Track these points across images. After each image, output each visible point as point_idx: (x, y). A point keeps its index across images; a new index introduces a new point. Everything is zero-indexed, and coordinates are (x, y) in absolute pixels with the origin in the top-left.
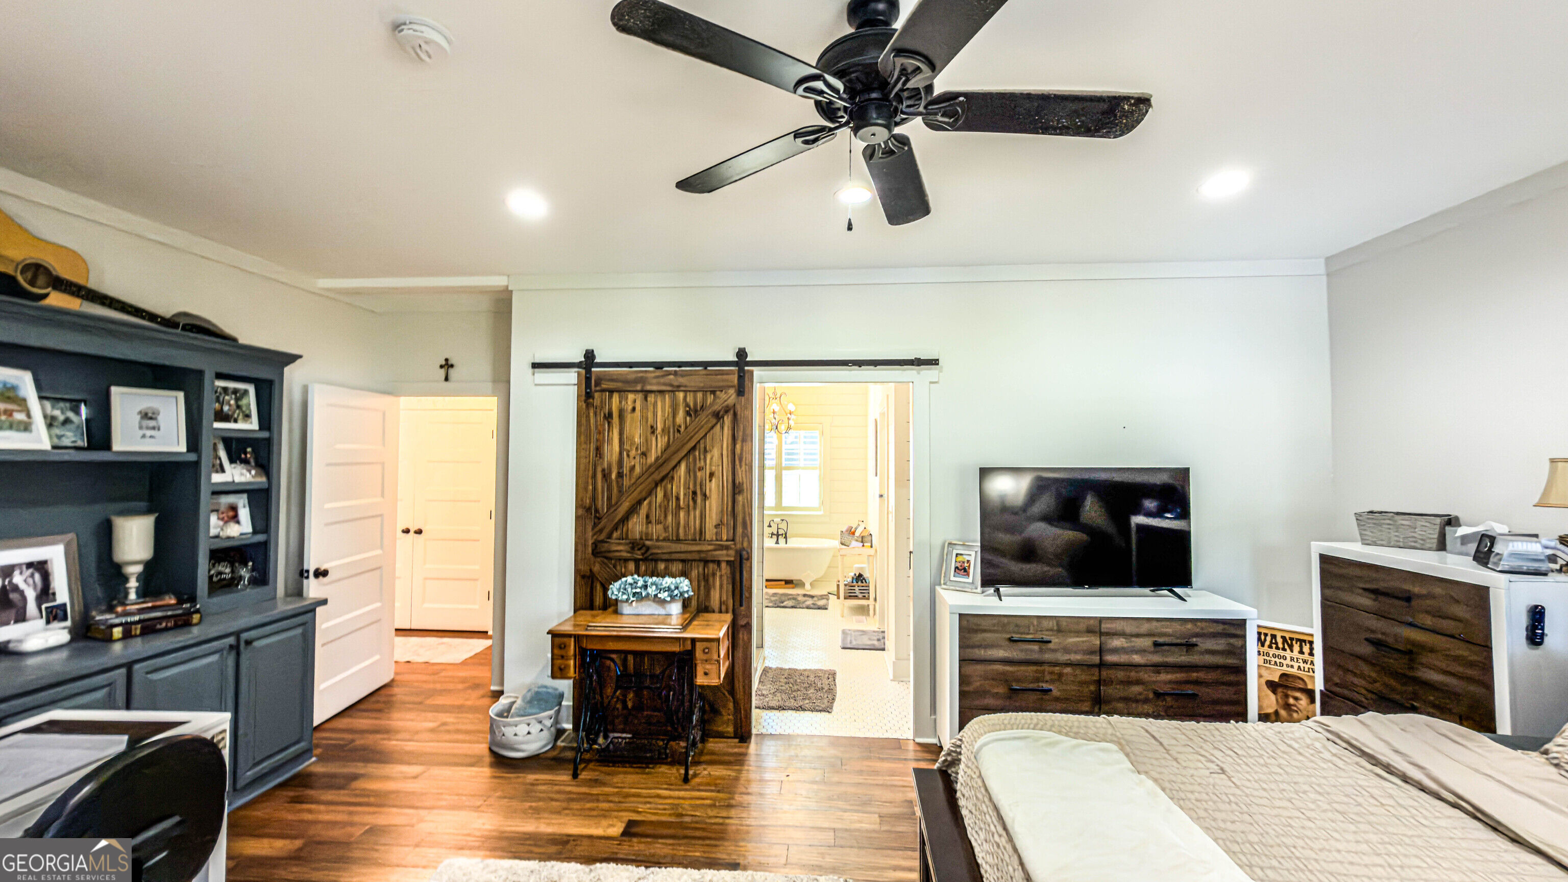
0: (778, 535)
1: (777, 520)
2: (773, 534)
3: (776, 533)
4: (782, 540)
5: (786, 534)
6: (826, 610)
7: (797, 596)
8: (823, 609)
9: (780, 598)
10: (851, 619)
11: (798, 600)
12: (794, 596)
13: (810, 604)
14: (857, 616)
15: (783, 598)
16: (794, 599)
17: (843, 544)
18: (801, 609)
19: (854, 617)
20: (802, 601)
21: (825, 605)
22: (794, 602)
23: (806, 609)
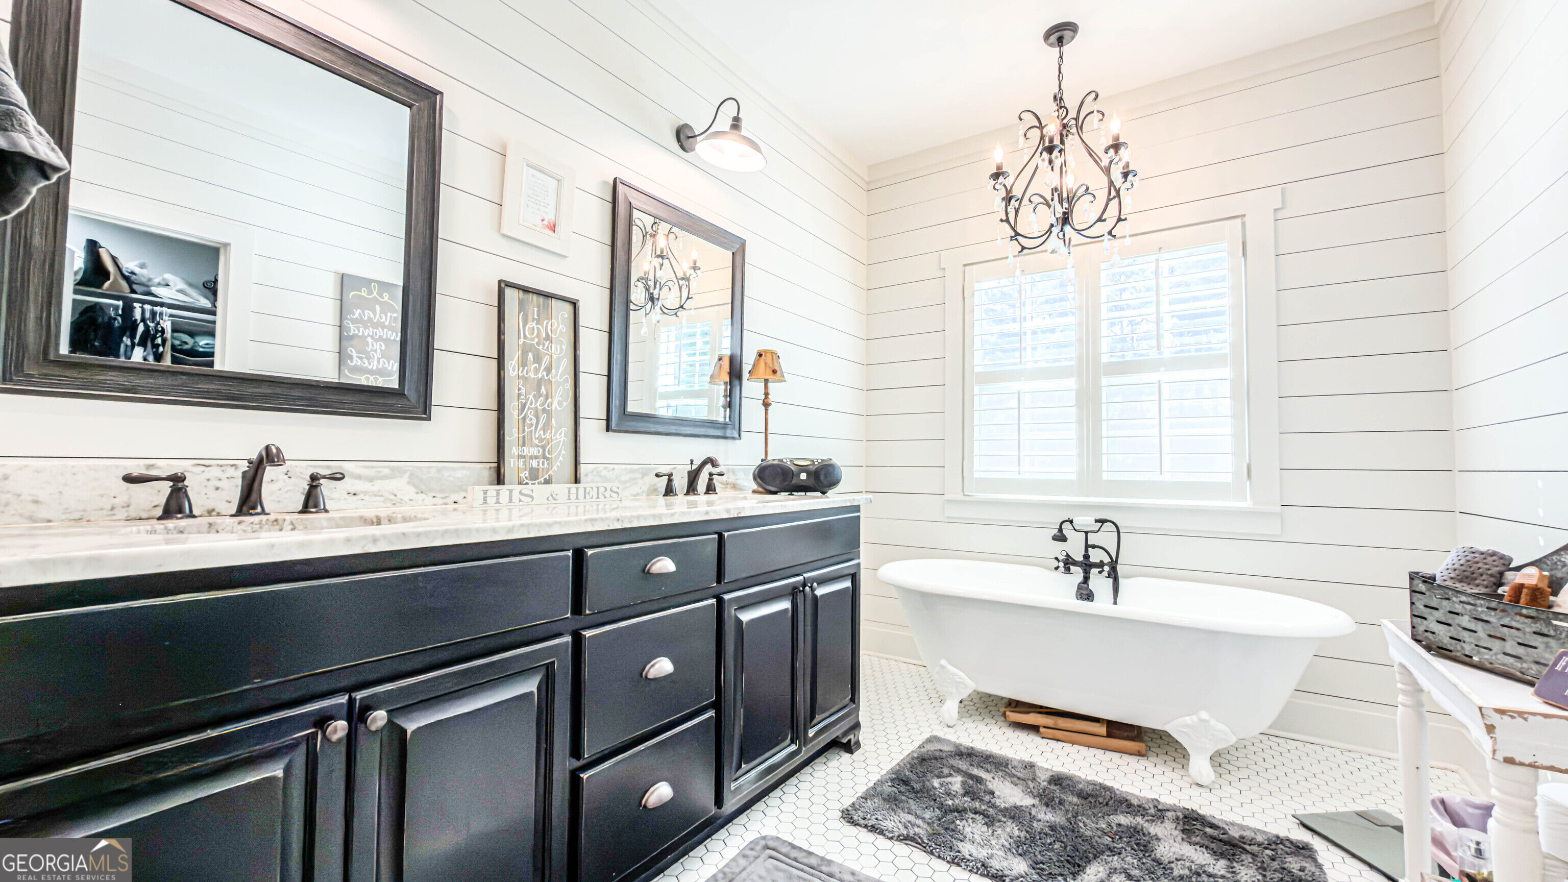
0: (1087, 566)
1: (1085, 520)
2: (1068, 562)
3: (1079, 558)
4: (1099, 583)
5: (1113, 565)
7: (1152, 819)
9: (1076, 816)
11: (1158, 863)
12: (1139, 821)
15: (1088, 828)
16: (1140, 843)
17: (1437, 650)
20: (1177, 870)
22: (1137, 874)
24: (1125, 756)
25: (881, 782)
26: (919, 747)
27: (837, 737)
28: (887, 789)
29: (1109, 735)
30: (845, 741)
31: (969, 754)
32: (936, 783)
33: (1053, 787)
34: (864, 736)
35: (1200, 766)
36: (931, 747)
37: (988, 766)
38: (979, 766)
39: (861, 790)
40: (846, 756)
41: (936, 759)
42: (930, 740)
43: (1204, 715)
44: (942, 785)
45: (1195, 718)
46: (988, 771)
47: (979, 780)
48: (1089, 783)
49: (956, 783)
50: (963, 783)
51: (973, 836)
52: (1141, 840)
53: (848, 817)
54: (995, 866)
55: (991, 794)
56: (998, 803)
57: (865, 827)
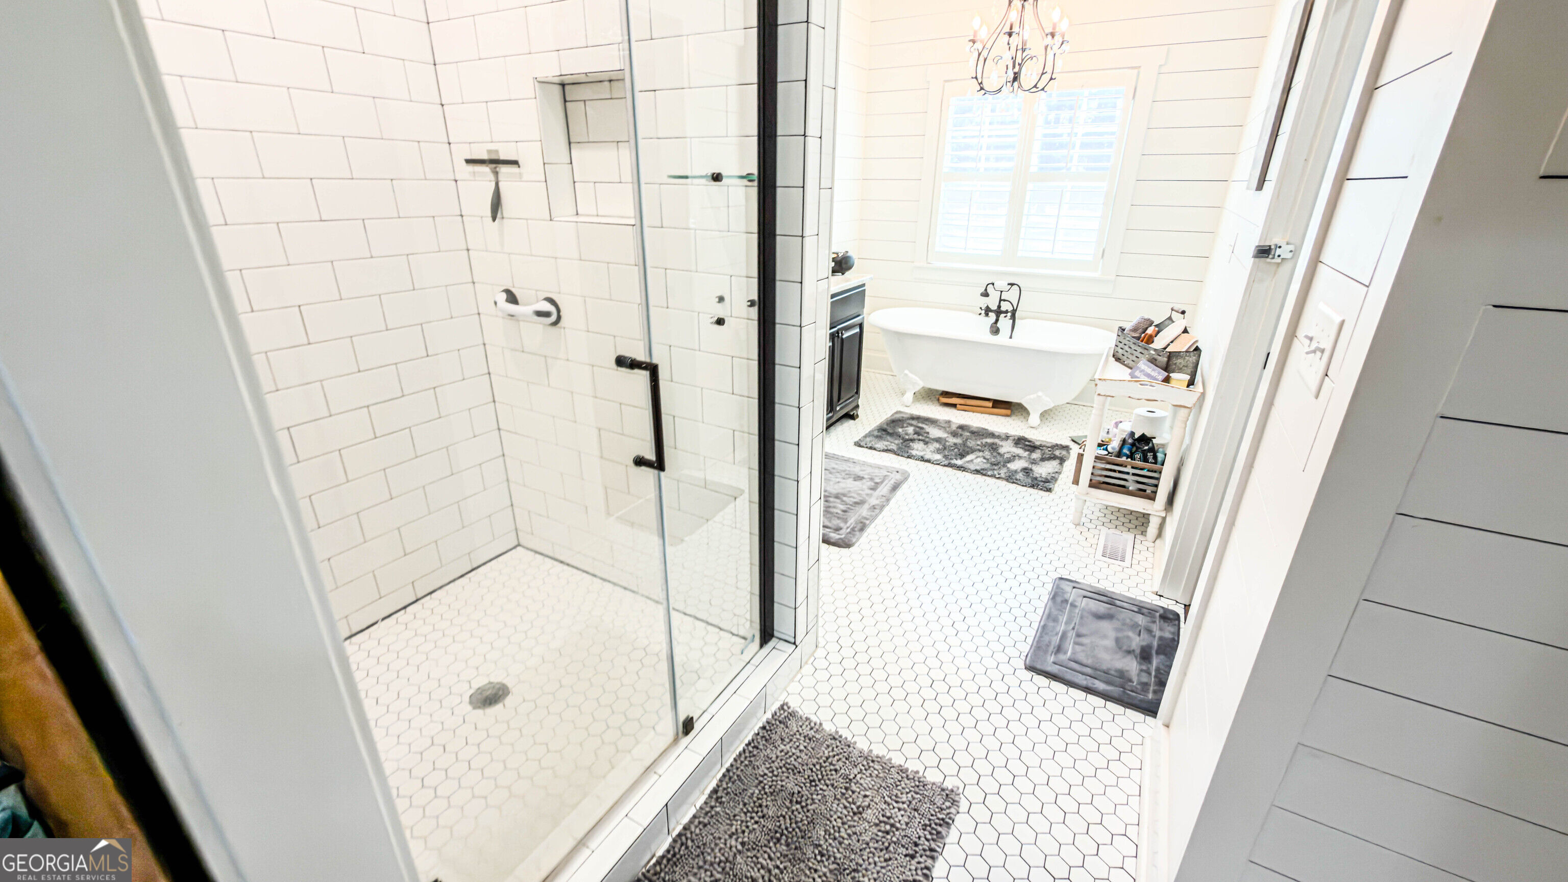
0: (998, 312)
1: (1002, 284)
5: (1014, 312)
6: (1048, 493)
7: (1003, 440)
8: (1041, 489)
9: (967, 440)
10: (1097, 537)
11: (999, 454)
12: (996, 441)
13: (1019, 471)
14: (1113, 531)
15: (971, 443)
16: (994, 448)
17: (1118, 360)
18: (994, 480)
19: (1104, 530)
20: (1006, 456)
21: (1049, 478)
22: (988, 457)
23: (1004, 483)
24: (1000, 417)
25: (872, 431)
26: (892, 416)
27: (848, 412)
28: (876, 433)
29: (993, 407)
30: (852, 413)
31: (918, 418)
32: (900, 430)
33: (958, 430)
34: (860, 412)
35: (1034, 418)
36: (898, 416)
37: (927, 423)
38: (923, 423)
39: (863, 434)
40: (852, 422)
41: (900, 421)
42: (897, 413)
43: (1040, 394)
44: (903, 431)
45: (1035, 396)
46: (926, 425)
47: (922, 428)
48: (977, 428)
49: (911, 430)
50: (914, 430)
51: (918, 448)
52: (994, 447)
53: (858, 444)
54: (927, 457)
55: (928, 433)
56: (930, 436)
57: (867, 447)
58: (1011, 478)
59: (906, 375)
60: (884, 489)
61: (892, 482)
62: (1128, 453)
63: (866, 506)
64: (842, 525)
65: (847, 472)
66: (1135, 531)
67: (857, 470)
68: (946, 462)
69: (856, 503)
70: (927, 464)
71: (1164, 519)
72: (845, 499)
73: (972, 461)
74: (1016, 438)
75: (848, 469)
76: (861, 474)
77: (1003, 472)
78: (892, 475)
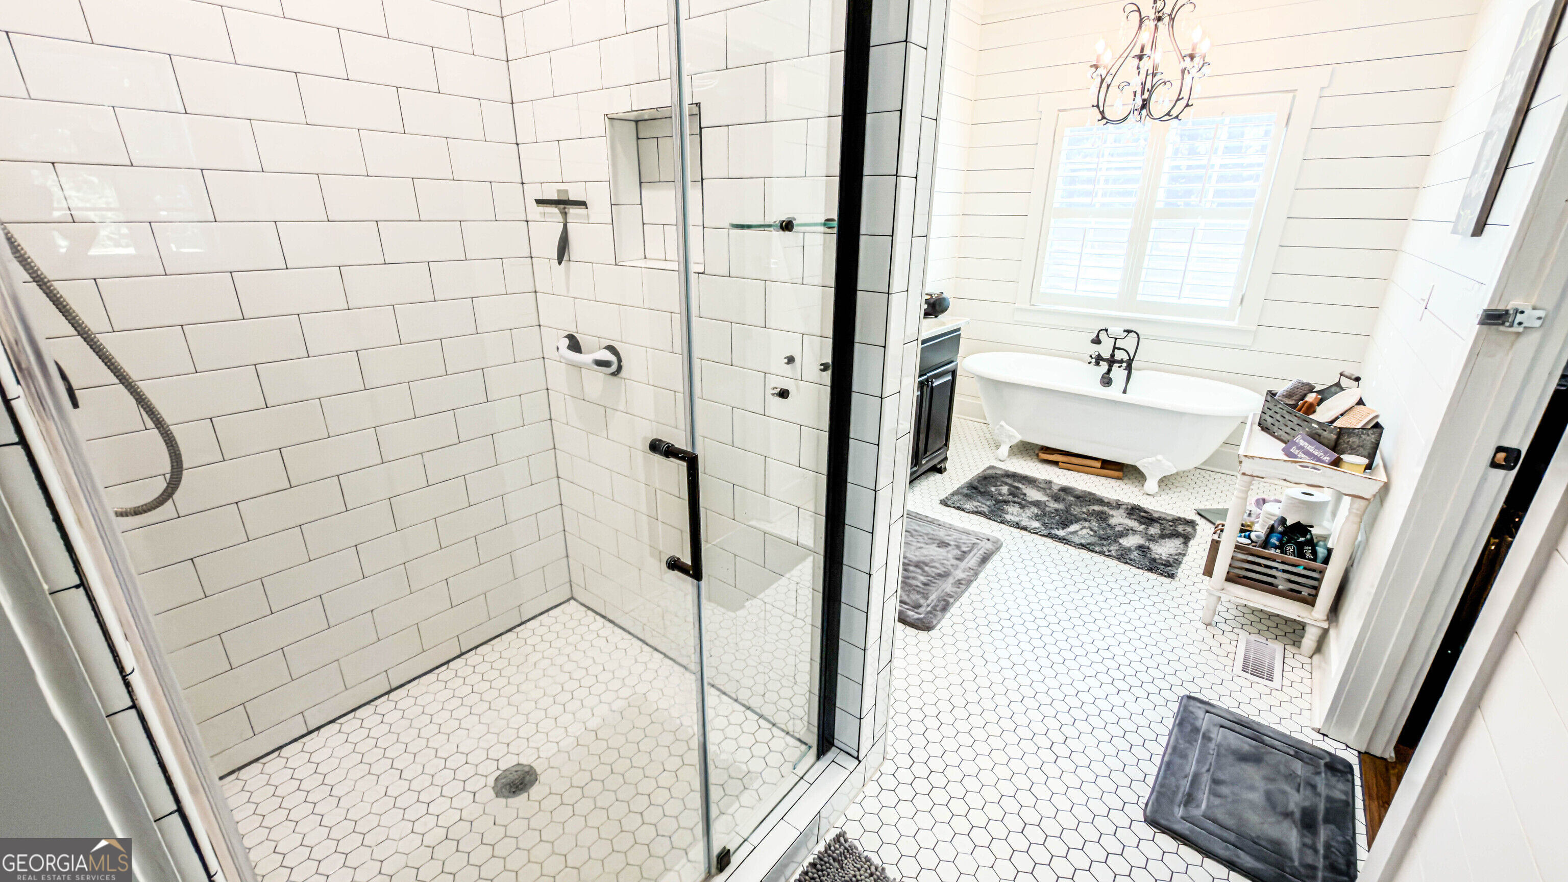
0: (1112, 362)
1: (1116, 330)
2: (1099, 359)
5: (1130, 362)
6: (1168, 580)
7: (1113, 508)
8: (1161, 574)
9: (1070, 505)
10: (1234, 643)
11: (1109, 525)
12: (1106, 508)
13: (1133, 548)
14: (1253, 637)
15: (1076, 510)
16: (1102, 517)
17: (1265, 429)
18: (1103, 558)
19: (1243, 635)
20: (1118, 528)
21: (1171, 560)
22: (1096, 529)
23: (1115, 562)
24: (1109, 480)
25: (962, 488)
26: (983, 471)
27: (935, 465)
28: (965, 491)
29: (1102, 468)
30: (939, 466)
31: (1014, 476)
32: (993, 489)
33: (1060, 493)
34: (948, 465)
35: (1151, 485)
36: (990, 472)
37: (1024, 482)
38: (1019, 482)
39: (950, 491)
40: (938, 476)
41: (993, 478)
42: (989, 468)
43: (1160, 457)
44: (996, 490)
45: (1154, 459)
46: (1023, 484)
47: (1018, 488)
48: (1082, 491)
49: (1005, 489)
50: (1009, 490)
51: (1013, 512)
52: (1104, 516)
53: (944, 503)
54: (1023, 524)
55: (1025, 495)
56: (1028, 499)
57: (954, 507)
58: (1123, 557)
59: (1002, 426)
60: (972, 561)
61: (981, 552)
62: (1277, 543)
63: (951, 580)
64: (922, 601)
65: (931, 536)
66: (1287, 641)
67: (942, 534)
68: (1046, 532)
69: (940, 575)
70: (1023, 532)
71: (1325, 632)
72: (926, 568)
73: (1075, 533)
74: (1130, 507)
75: (932, 532)
76: (947, 539)
77: (1114, 548)
78: (982, 544)
